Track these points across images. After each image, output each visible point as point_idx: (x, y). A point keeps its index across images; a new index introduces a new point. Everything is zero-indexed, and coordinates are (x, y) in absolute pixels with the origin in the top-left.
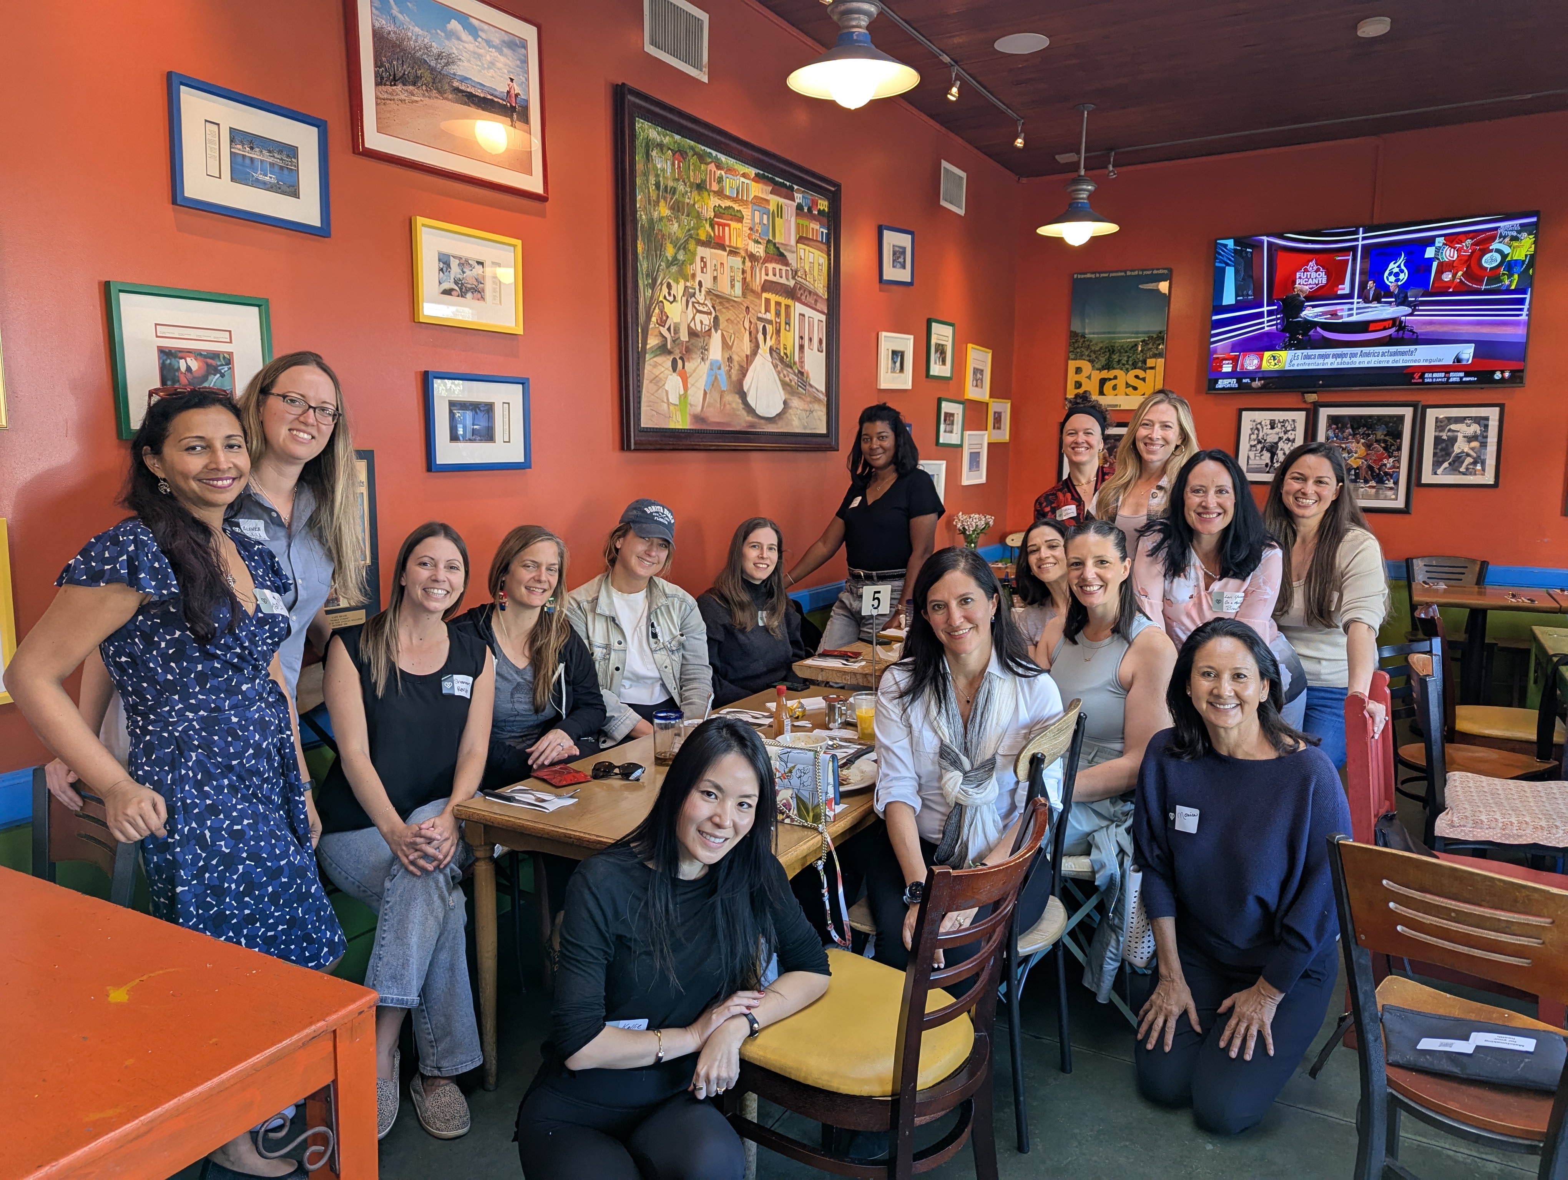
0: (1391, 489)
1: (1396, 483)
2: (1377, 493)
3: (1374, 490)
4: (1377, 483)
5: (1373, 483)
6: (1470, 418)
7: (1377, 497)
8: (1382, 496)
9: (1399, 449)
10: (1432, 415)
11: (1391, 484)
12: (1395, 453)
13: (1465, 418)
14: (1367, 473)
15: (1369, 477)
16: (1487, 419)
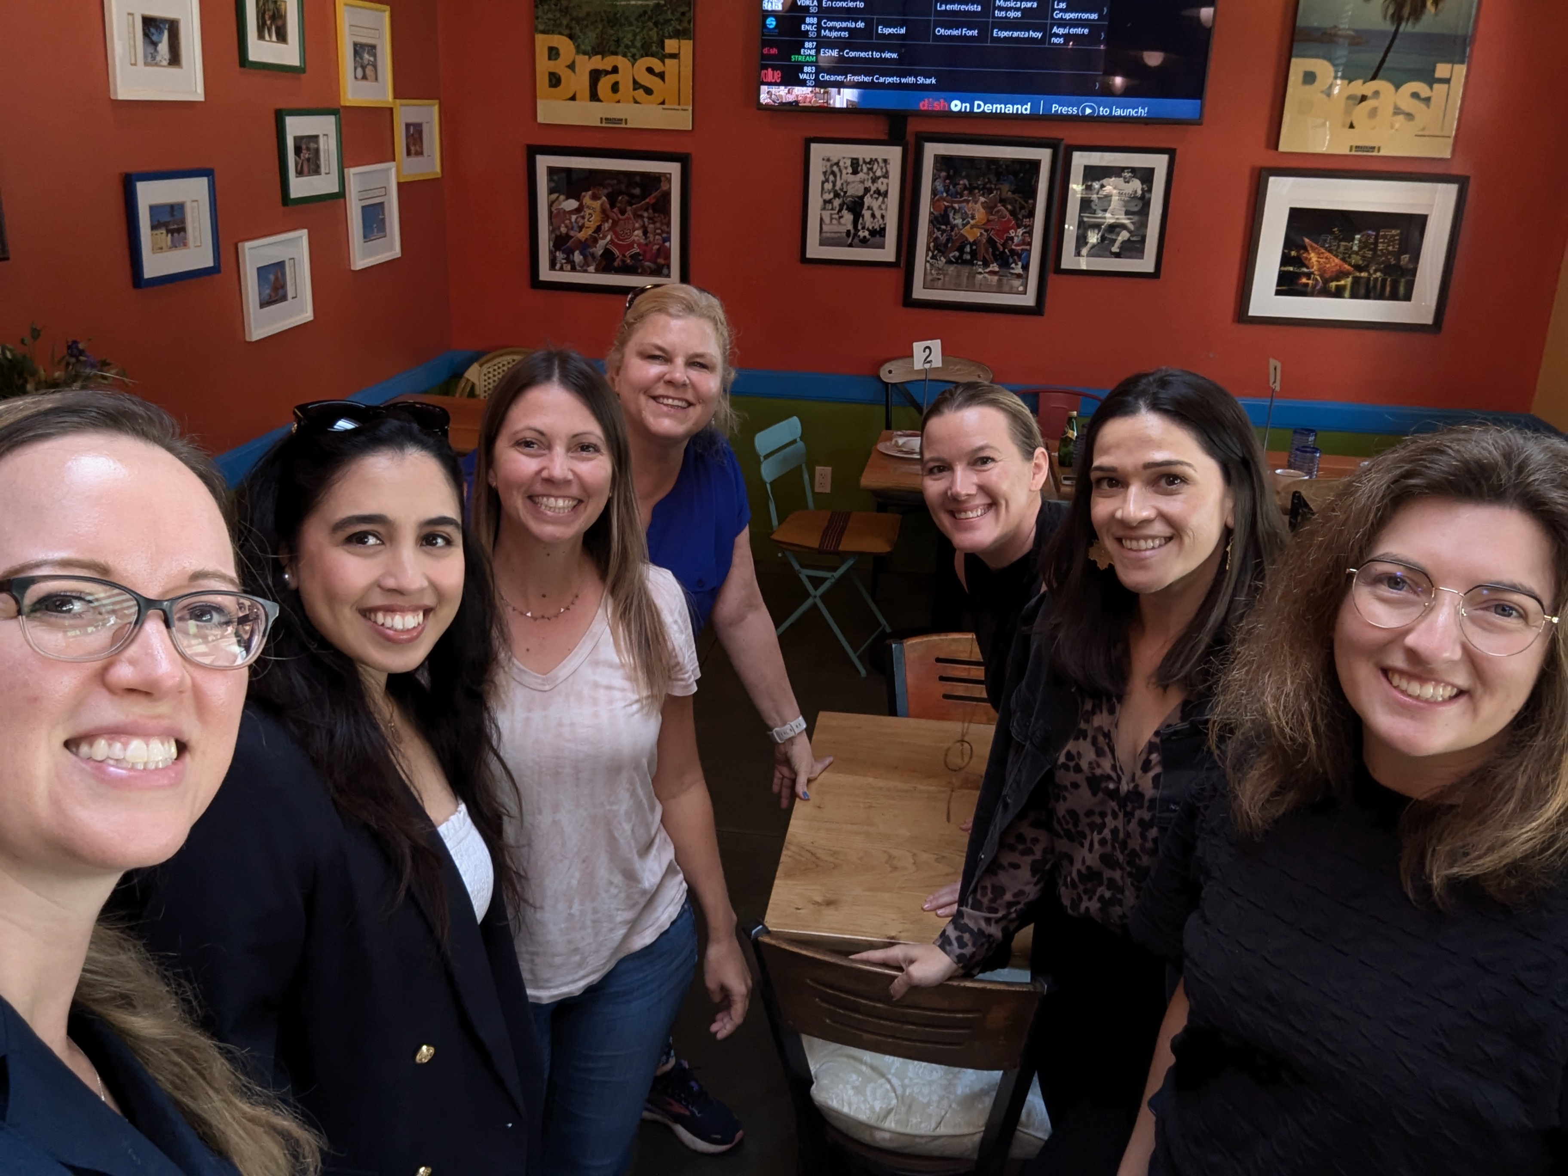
2: (1000, 281)
4: (1000, 266)
7: (999, 290)
8: (1006, 288)
9: (1031, 214)
10: (1080, 160)
11: (1018, 270)
13: (1123, 169)
15: (989, 257)
16: (1151, 171)
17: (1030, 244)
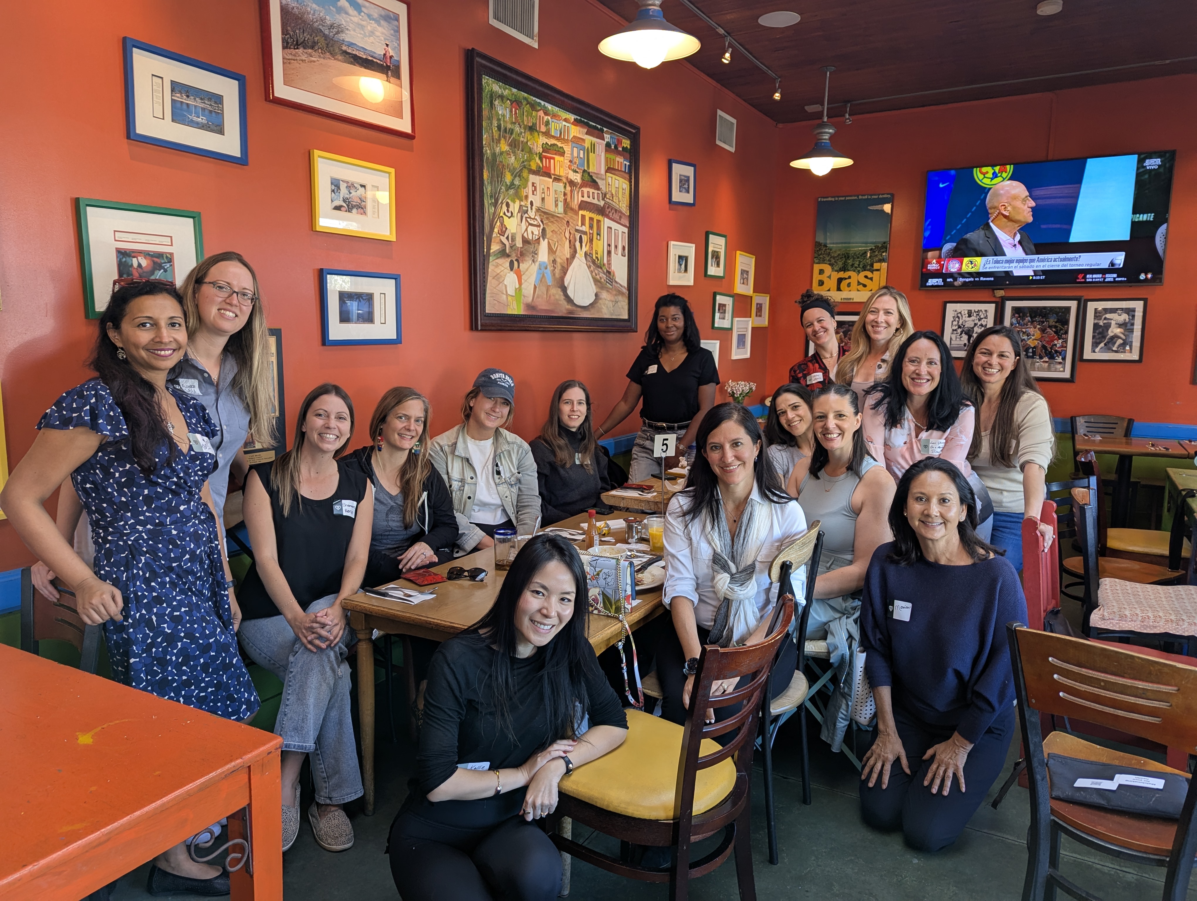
0: (1060, 363)
1: (1064, 359)
2: (1049, 366)
3: (1047, 364)
4: (1049, 359)
5: (1046, 359)
6: (1122, 309)
7: (1049, 370)
8: (1053, 369)
9: (1066, 333)
10: (1091, 306)
11: (1059, 360)
12: (1064, 336)
13: (1117, 309)
14: (1041, 351)
15: (1043, 354)
16: (1133, 310)
17: (1066, 347)
